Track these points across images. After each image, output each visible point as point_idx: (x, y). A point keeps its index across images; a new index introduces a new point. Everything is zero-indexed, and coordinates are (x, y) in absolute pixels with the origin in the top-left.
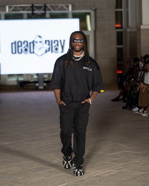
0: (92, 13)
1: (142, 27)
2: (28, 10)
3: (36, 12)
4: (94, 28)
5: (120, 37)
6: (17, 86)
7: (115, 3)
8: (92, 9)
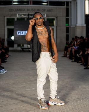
0: (56, 18)
1: (77, 25)
2: (27, 16)
3: (30, 17)
4: (56, 25)
5: (68, 30)
6: (21, 50)
7: (66, 14)
8: (55, 17)
